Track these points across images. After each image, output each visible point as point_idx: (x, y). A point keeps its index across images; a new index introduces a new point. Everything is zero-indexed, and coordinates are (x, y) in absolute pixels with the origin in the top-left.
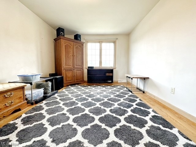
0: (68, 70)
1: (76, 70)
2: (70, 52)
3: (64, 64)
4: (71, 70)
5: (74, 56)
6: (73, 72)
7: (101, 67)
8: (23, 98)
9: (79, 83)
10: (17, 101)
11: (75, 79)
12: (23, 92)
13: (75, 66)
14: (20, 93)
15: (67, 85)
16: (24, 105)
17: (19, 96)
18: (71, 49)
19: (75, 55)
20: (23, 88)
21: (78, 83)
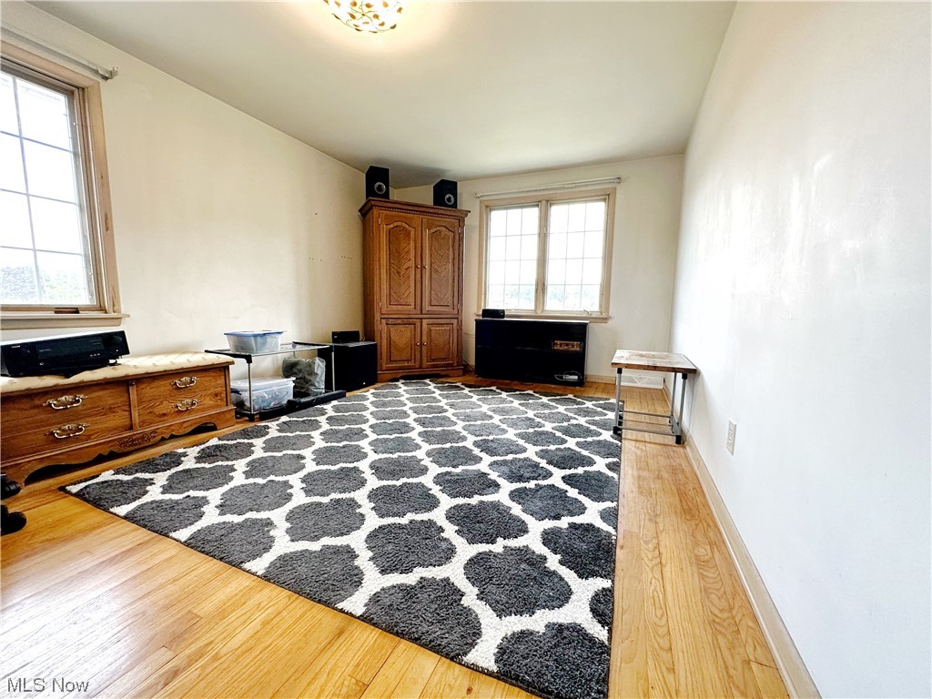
0: (399, 321)
1: (431, 321)
2: (408, 252)
3: (384, 299)
4: (408, 322)
5: (423, 267)
6: (418, 330)
7: (539, 313)
8: (224, 395)
9: (443, 373)
10: (208, 402)
11: (425, 359)
12: (223, 381)
13: (427, 308)
14: (215, 383)
15: (395, 376)
16: (228, 416)
17: (212, 390)
18: (412, 244)
19: (427, 264)
20: (224, 368)
21: (436, 370)
